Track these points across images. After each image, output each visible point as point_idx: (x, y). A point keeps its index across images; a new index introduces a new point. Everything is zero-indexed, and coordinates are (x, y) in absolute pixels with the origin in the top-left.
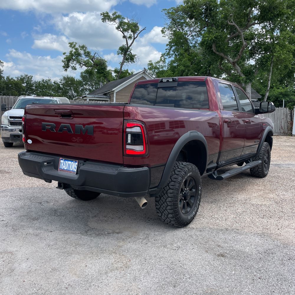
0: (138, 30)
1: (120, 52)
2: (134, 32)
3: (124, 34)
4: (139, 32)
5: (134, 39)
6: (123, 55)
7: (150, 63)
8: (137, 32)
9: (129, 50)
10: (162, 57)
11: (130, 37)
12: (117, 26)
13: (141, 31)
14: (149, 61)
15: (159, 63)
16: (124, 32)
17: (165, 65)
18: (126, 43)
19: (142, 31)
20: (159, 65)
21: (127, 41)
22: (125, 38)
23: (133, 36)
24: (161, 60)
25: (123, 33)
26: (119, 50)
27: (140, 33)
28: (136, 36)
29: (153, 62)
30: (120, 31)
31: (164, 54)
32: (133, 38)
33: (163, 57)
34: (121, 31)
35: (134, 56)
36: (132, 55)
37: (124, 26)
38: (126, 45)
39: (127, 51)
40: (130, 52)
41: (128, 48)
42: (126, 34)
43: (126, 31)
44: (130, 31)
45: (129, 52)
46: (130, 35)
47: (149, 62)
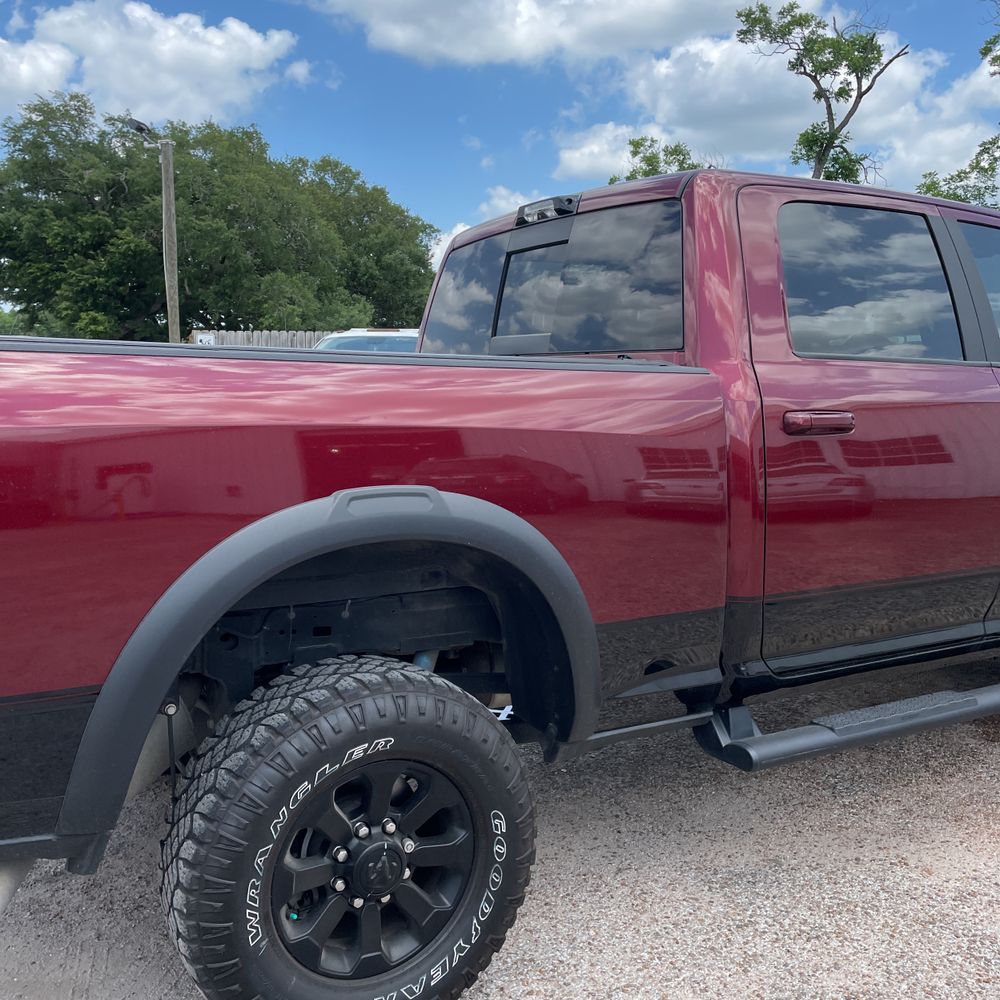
0: (877, 60)
1: (804, 152)
2: (860, 69)
3: (817, 83)
4: (878, 68)
5: (860, 95)
6: (812, 163)
7: (928, 181)
8: (873, 68)
9: (837, 142)
10: (981, 153)
11: (843, 93)
12: (792, 55)
13: (887, 65)
14: (925, 176)
15: (966, 178)
16: (818, 77)
17: (989, 183)
18: (825, 117)
19: (891, 61)
20: (965, 188)
21: (829, 107)
22: (823, 100)
23: (854, 85)
24: (976, 166)
25: (814, 79)
26: (799, 147)
27: (882, 71)
28: (865, 84)
29: (940, 177)
30: (805, 73)
31: (990, 143)
32: (854, 94)
33: (986, 156)
34: (809, 75)
35: (858, 161)
36: (851, 160)
37: (820, 52)
38: (827, 124)
39: (830, 145)
40: (842, 147)
41: (834, 135)
42: (826, 81)
43: (825, 71)
44: (843, 70)
45: (838, 149)
46: (841, 83)
47: (923, 181)
